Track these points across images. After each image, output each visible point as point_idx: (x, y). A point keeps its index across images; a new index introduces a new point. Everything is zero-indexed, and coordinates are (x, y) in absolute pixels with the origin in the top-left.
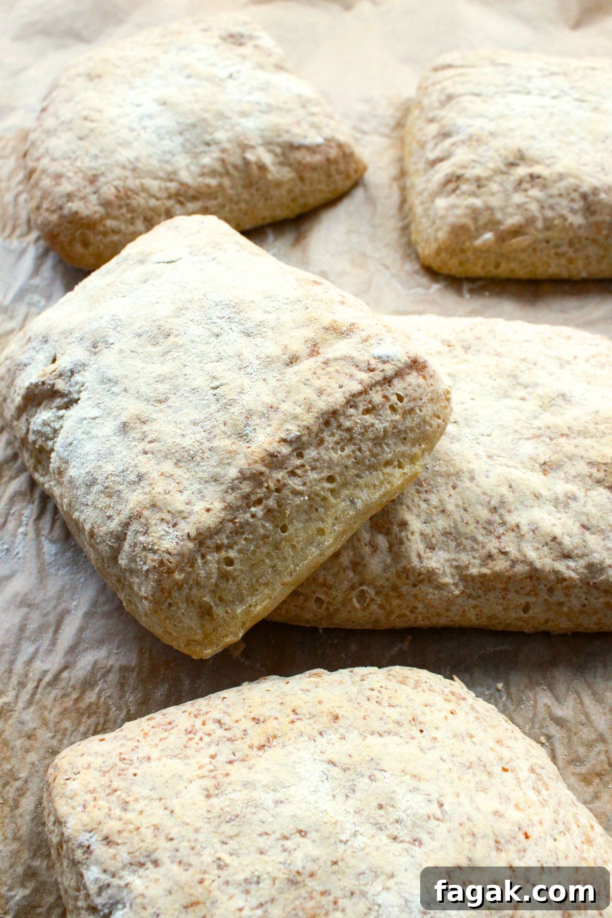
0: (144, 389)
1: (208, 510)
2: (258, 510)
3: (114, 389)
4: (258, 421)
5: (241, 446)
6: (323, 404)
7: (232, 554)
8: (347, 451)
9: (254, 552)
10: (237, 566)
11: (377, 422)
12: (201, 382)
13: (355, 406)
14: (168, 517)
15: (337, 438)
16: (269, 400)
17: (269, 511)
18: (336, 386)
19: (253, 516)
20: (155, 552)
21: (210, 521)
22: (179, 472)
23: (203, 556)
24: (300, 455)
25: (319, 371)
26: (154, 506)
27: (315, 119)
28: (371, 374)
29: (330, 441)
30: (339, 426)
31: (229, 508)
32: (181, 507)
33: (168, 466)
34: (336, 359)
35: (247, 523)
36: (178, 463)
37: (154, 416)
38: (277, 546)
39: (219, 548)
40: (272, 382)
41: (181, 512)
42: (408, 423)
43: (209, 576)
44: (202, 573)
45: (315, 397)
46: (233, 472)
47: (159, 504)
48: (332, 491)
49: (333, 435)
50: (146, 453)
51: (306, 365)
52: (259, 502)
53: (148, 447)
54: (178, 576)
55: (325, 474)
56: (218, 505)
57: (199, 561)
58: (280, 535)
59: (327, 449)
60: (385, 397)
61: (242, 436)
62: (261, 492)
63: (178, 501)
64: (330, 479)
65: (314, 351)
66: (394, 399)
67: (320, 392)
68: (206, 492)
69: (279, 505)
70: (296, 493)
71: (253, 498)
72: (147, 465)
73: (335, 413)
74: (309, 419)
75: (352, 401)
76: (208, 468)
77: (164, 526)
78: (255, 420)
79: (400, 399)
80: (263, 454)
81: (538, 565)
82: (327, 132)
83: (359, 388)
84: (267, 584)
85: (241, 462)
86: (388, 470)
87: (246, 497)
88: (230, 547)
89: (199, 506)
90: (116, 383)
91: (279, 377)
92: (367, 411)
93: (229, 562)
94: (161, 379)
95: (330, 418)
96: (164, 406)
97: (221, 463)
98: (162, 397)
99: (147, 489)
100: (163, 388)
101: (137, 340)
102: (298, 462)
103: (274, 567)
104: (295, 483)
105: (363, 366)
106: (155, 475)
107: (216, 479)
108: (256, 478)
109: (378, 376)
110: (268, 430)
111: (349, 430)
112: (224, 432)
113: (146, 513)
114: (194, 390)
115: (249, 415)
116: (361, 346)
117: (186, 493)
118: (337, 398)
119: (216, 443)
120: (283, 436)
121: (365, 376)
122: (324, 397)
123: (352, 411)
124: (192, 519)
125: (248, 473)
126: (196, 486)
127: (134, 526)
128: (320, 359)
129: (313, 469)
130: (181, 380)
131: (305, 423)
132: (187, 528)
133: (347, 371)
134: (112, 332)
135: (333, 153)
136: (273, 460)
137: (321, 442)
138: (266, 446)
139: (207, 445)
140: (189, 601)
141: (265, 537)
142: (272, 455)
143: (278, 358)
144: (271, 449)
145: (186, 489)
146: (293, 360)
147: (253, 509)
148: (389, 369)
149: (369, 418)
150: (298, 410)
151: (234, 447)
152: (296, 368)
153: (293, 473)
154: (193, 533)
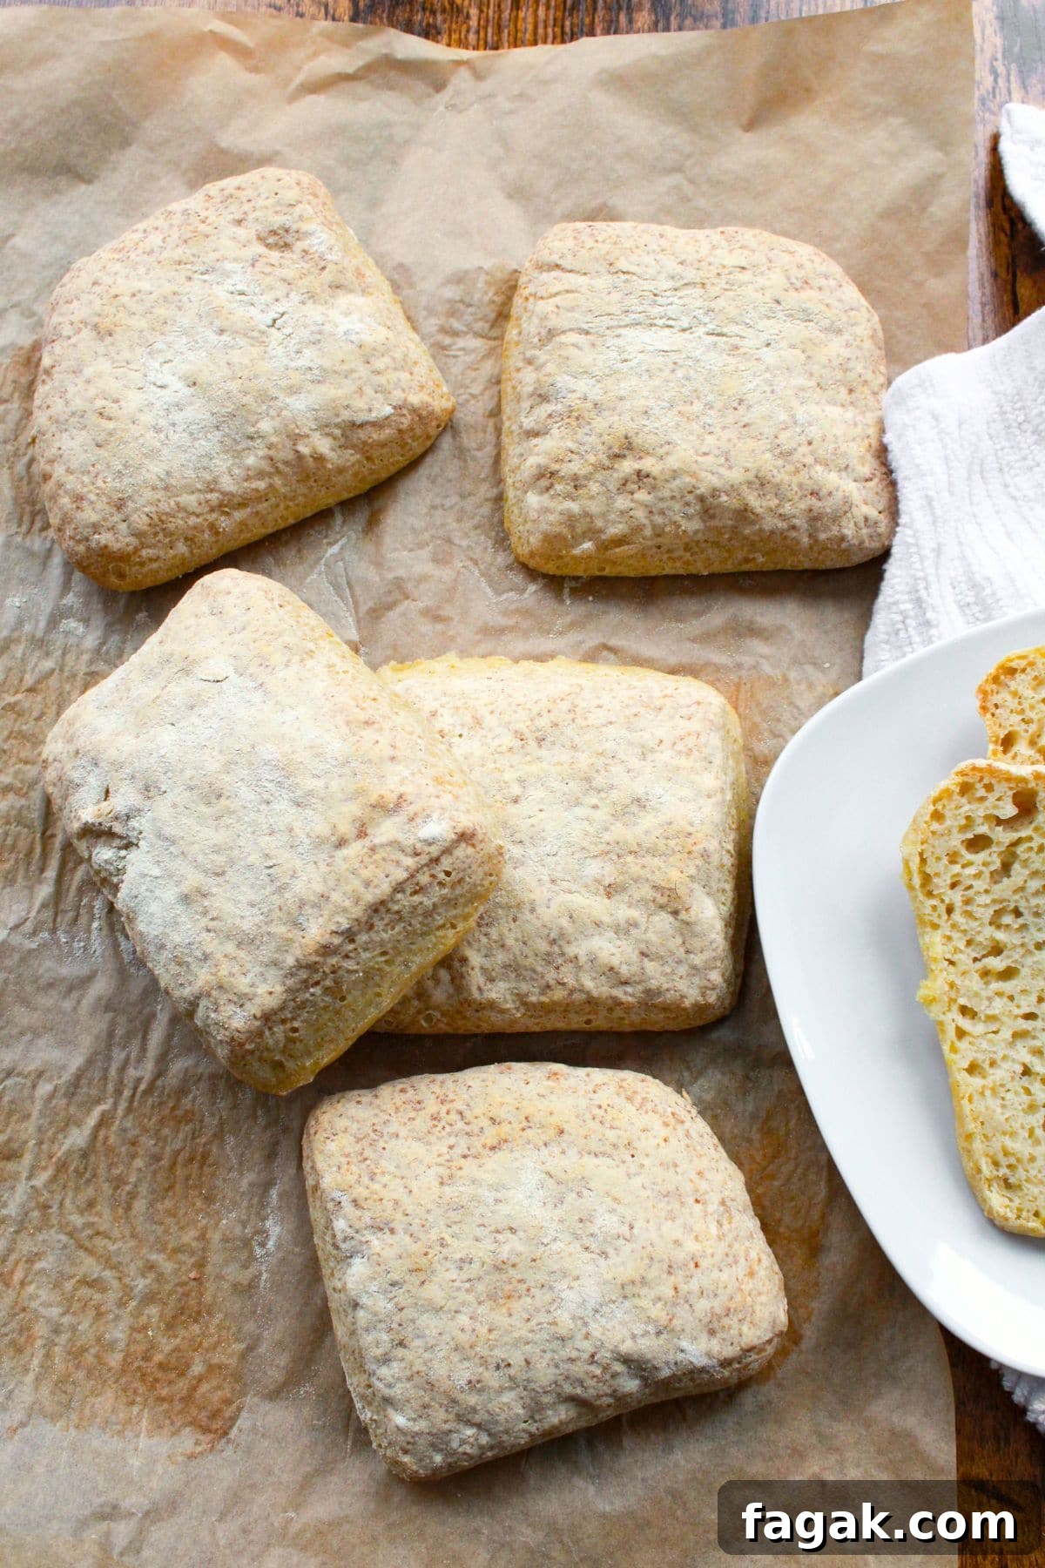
0: (200, 858)
1: (271, 993)
2: (317, 990)
3: (172, 849)
4: (310, 911)
5: (296, 934)
6: (370, 897)
7: (296, 1024)
8: (397, 929)
9: (317, 1020)
10: (302, 1032)
11: (425, 899)
12: (254, 859)
13: (403, 891)
14: (235, 999)
15: (386, 921)
16: (319, 887)
17: (327, 990)
18: (382, 875)
19: (312, 995)
20: (226, 1029)
21: (272, 1003)
22: (242, 954)
23: (270, 1029)
24: (352, 941)
25: (366, 860)
26: (221, 987)
27: (382, 380)
28: (417, 859)
29: (379, 924)
30: (388, 911)
31: (289, 990)
32: (247, 990)
33: (230, 948)
34: (382, 846)
35: (307, 1000)
36: (239, 945)
37: (214, 890)
38: (337, 1012)
39: (284, 1021)
40: (323, 868)
41: (246, 994)
42: (458, 891)
43: (277, 1042)
44: (271, 1042)
45: (362, 889)
46: (290, 961)
47: (226, 986)
48: (386, 962)
49: (382, 919)
50: (209, 931)
51: (355, 849)
52: (317, 983)
53: (212, 924)
54: (248, 1047)
55: (378, 951)
56: (279, 989)
57: (267, 1033)
58: (338, 1004)
59: (378, 932)
60: (433, 876)
61: (296, 924)
62: (317, 977)
63: (242, 984)
64: (384, 953)
65: (362, 834)
66: (442, 876)
67: (367, 884)
68: (267, 975)
69: (336, 982)
70: (349, 972)
71: (311, 982)
72: (210, 944)
73: (383, 902)
74: (358, 912)
75: (399, 888)
76: (267, 953)
77: (232, 1007)
78: (308, 910)
79: (448, 874)
80: (317, 946)
81: (595, 994)
82: (397, 396)
83: (405, 875)
84: (331, 1041)
85: (298, 953)
86: (440, 933)
87: (305, 981)
88: (294, 1019)
89: (262, 989)
90: (174, 843)
91: (329, 861)
92: (415, 893)
93: (295, 1030)
94: (217, 850)
95: (378, 908)
96: (221, 880)
97: (278, 950)
98: (220, 871)
99: (213, 970)
100: (220, 860)
101: (187, 794)
102: (351, 947)
103: (337, 1028)
104: (350, 965)
105: (409, 850)
106: (219, 956)
107: (275, 963)
108: (312, 967)
109: (424, 859)
110: (321, 920)
111: (398, 912)
112: (281, 919)
113: (214, 993)
114: (250, 867)
115: (302, 904)
116: (407, 827)
117: (250, 975)
118: (385, 888)
119: (273, 929)
120: (334, 928)
121: (410, 862)
122: (371, 889)
123: (399, 896)
124: (257, 1001)
125: (304, 963)
126: (258, 969)
127: (203, 1003)
128: (367, 842)
129: (365, 950)
130: (236, 852)
131: (354, 916)
132: (253, 1009)
133: (393, 857)
134: (163, 778)
135: (406, 422)
136: (326, 950)
137: (371, 927)
138: (318, 938)
139: (264, 928)
140: (261, 1059)
141: (325, 1008)
142: (325, 947)
143: (328, 839)
144: (323, 942)
145: (249, 971)
146: (341, 843)
147: (312, 990)
148: (434, 850)
149: (417, 898)
150: (347, 903)
151: (290, 935)
152: (345, 852)
153: (347, 956)
154: (259, 1014)
